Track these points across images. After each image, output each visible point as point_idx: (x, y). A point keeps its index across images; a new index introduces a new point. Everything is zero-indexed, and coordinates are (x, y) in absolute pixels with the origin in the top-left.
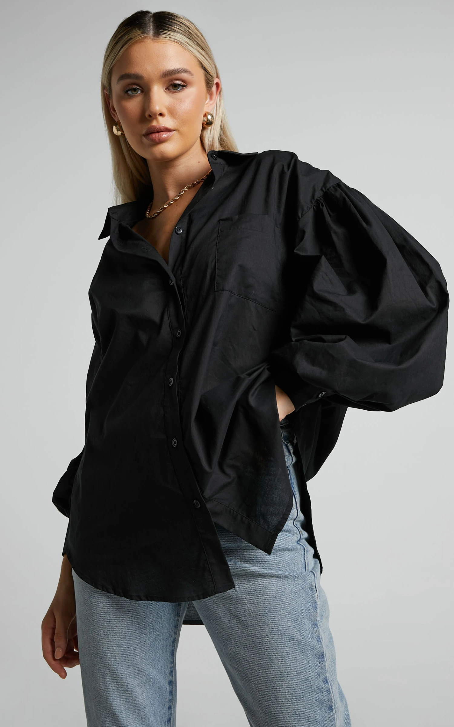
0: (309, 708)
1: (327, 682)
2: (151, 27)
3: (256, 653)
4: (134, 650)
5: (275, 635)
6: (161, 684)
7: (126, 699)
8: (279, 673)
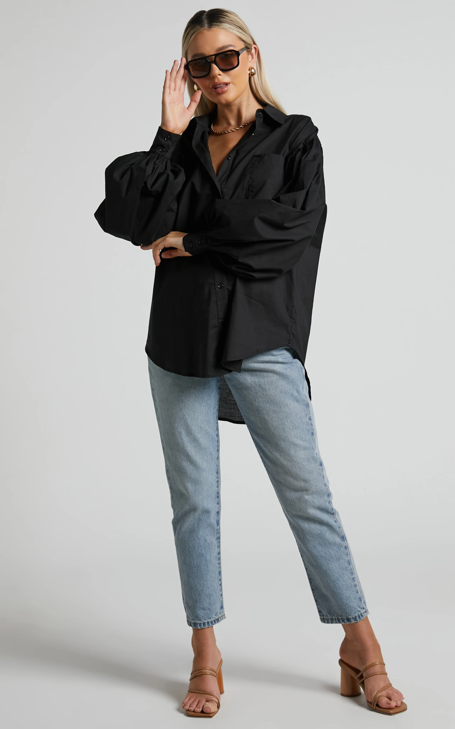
0: (302, 433)
1: (311, 419)
2: (206, 22)
3: (272, 405)
4: (197, 416)
5: (283, 393)
6: (213, 436)
7: (194, 445)
8: (286, 414)
